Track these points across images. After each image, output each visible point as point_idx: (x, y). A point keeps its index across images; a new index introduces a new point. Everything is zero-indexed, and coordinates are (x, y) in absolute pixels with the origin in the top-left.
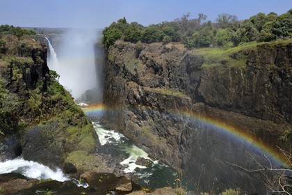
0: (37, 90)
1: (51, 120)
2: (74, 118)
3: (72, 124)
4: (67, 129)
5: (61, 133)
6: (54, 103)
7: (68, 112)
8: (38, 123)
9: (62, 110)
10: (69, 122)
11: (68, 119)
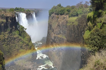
0: (7, 33)
1: (12, 45)
2: (24, 46)
3: (22, 48)
4: (20, 50)
5: (16, 51)
6: (15, 38)
7: (21, 43)
8: (3, 45)
9: (18, 42)
10: (21, 47)
11: (21, 46)
